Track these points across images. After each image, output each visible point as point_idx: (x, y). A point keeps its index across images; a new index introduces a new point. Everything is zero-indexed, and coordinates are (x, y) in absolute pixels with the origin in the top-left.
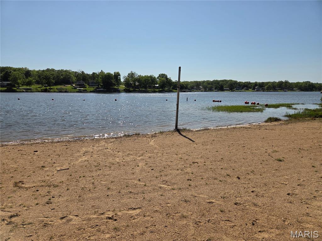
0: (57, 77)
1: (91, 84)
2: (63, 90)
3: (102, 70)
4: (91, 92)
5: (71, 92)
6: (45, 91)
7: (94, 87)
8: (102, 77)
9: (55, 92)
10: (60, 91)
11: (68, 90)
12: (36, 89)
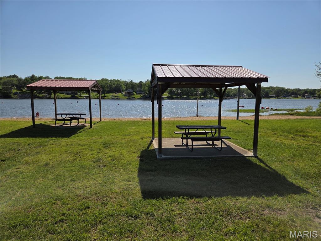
0: (110, 86)
1: (138, 92)
3: (148, 79)
4: (138, 99)
7: (141, 95)
8: (148, 85)
9: (108, 99)
10: (113, 98)
11: (119, 97)
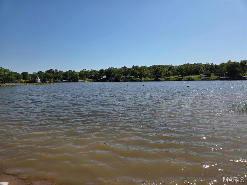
0: (190, 69)
2: (190, 79)
3: (230, 60)
4: (214, 80)
5: (197, 80)
6: (179, 80)
8: (227, 66)
9: (185, 80)
10: (189, 80)
11: (194, 79)
12: (173, 79)
